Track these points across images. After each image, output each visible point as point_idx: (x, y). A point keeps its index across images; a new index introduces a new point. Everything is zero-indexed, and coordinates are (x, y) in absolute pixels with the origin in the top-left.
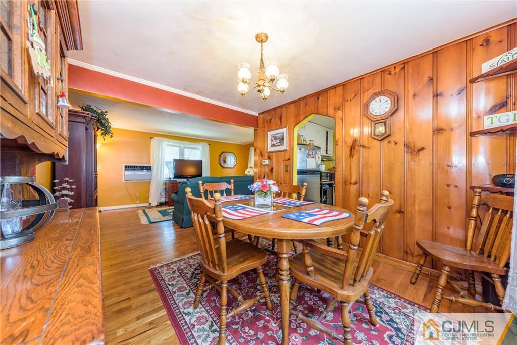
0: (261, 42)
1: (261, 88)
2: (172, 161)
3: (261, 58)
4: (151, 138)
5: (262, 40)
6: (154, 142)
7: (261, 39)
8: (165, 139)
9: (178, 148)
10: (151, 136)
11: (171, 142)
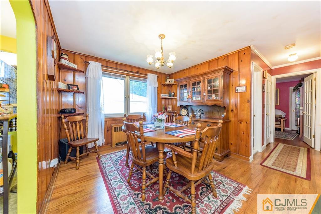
3: (162, 47)
7: (162, 37)
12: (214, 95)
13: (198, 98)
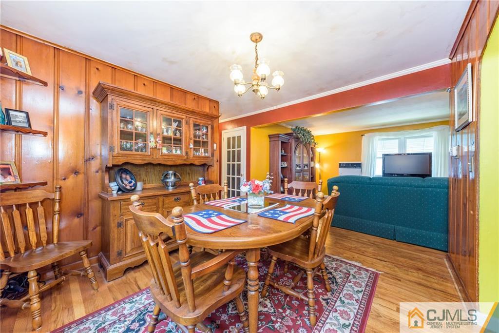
0: (256, 41)
1: (255, 88)
2: (382, 156)
4: (362, 135)
5: (257, 40)
6: (364, 139)
7: (257, 38)
8: (377, 133)
9: (397, 140)
10: (361, 134)
11: (384, 135)
12: (202, 150)
13: (176, 151)
